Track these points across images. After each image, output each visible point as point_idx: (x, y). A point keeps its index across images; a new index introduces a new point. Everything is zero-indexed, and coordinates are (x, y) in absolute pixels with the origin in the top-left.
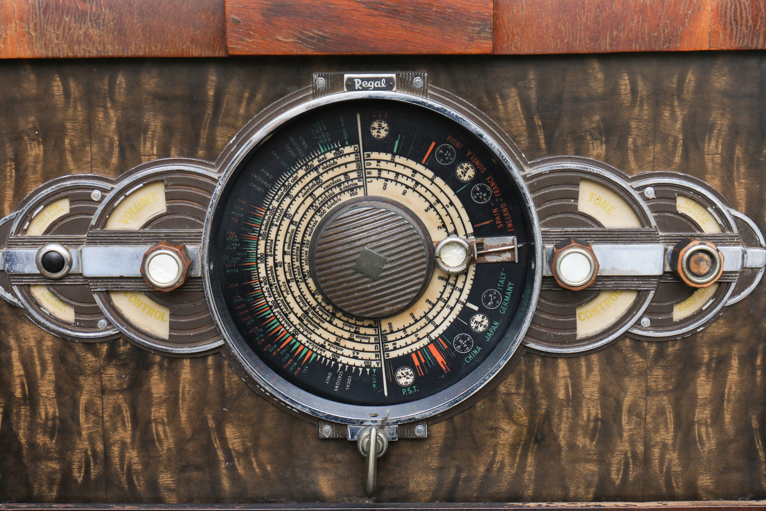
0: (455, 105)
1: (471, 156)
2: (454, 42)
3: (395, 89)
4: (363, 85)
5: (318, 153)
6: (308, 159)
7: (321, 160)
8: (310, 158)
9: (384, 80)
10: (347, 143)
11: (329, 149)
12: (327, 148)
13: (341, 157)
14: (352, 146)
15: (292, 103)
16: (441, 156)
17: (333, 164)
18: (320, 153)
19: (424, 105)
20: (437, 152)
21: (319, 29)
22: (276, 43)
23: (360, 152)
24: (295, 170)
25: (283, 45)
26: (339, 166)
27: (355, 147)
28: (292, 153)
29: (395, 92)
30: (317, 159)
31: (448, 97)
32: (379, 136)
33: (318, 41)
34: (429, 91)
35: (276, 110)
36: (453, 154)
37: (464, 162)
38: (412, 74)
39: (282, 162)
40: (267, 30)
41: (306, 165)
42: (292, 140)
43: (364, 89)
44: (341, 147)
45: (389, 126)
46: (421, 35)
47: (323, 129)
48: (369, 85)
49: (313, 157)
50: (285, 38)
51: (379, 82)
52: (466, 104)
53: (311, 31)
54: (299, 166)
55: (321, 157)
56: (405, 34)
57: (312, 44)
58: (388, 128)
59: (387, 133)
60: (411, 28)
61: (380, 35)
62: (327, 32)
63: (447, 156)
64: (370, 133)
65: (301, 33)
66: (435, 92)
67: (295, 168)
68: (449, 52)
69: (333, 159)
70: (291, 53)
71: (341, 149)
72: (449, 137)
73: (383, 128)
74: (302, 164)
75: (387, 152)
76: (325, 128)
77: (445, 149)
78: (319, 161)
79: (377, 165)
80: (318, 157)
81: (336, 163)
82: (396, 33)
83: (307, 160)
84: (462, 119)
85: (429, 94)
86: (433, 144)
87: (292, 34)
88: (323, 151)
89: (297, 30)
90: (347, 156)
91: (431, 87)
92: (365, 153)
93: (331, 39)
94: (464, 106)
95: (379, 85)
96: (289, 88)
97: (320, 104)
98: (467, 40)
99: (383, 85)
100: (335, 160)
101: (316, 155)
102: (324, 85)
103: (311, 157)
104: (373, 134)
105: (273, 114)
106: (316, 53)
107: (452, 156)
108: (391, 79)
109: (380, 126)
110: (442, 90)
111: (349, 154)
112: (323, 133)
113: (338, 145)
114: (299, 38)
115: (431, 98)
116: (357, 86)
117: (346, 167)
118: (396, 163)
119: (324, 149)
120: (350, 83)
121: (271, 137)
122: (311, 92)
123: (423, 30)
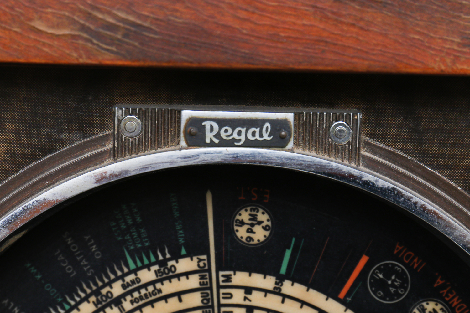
0: (419, 183)
1: (443, 287)
2: (429, 48)
3: (290, 145)
4: (223, 135)
5: (122, 270)
6: (102, 281)
7: (128, 285)
8: (106, 280)
9: (267, 124)
10: (184, 252)
11: (146, 262)
12: (142, 261)
13: (169, 279)
14: (195, 258)
15: (67, 167)
16: (379, 285)
17: (153, 293)
18: (126, 270)
19: (354, 181)
20: (372, 277)
21: (129, 8)
22: (32, 36)
23: (209, 270)
24: (73, 303)
25: (47, 41)
26: (166, 298)
27: (200, 260)
28: (68, 268)
29: (291, 151)
30: (120, 282)
31: (402, 166)
32: (251, 239)
33: (126, 35)
34: (363, 152)
35: (34, 180)
36: (405, 281)
37: (428, 299)
38: (328, 115)
39: (48, 287)
40: (12, 8)
41: (97, 293)
42: (69, 241)
43: (224, 143)
44: (170, 259)
45: (272, 218)
46: (355, 30)
47: (134, 220)
48: (235, 136)
49: (112, 277)
50: (52, 27)
51: (258, 130)
52: (442, 180)
53: (109, 13)
54: (83, 295)
55: (128, 279)
56: (321, 26)
57: (112, 41)
58: (269, 223)
59: (267, 233)
60: (333, 13)
61: (264, 25)
62: (146, 18)
63: (393, 285)
64: (232, 233)
65: (89, 16)
66: (375, 153)
67: (73, 299)
68: (416, 68)
69: (153, 283)
70: (64, 61)
71: (170, 263)
72: (398, 247)
73: (260, 223)
74: (89, 291)
75: (265, 273)
76: (139, 219)
77: (388, 271)
78: (124, 286)
79: (245, 298)
80: (122, 277)
81: (160, 291)
82: (299, 22)
83: (100, 284)
84: (435, 213)
85: (364, 157)
86: (364, 260)
87: (68, 17)
88: (132, 266)
89: (80, 11)
90: (183, 278)
91: (366, 143)
92: (221, 273)
93: (155, 33)
94: (435, 185)
95: (257, 137)
96: (62, 136)
97: (127, 172)
98: (459, 44)
99: (266, 137)
100: (158, 286)
101: (119, 273)
102: (138, 131)
103: (108, 277)
104: (239, 235)
105: (26, 189)
106: (119, 63)
107: (402, 286)
108: (284, 123)
109: (254, 218)
110: (390, 149)
111: (187, 274)
112: (133, 229)
113: (164, 255)
114: (83, 28)
115: (367, 166)
116: (209, 137)
117: (180, 300)
118: (285, 297)
119: (135, 263)
120: (193, 130)
121: (24, 236)
122: (110, 146)
123: (362, 19)
